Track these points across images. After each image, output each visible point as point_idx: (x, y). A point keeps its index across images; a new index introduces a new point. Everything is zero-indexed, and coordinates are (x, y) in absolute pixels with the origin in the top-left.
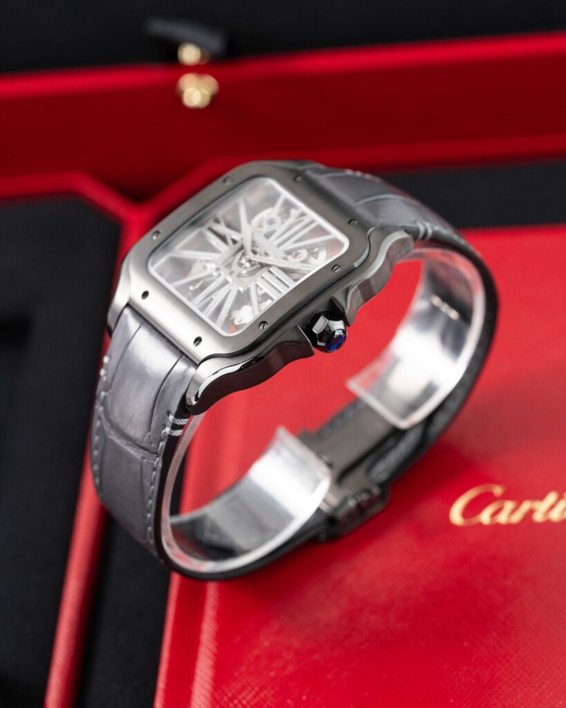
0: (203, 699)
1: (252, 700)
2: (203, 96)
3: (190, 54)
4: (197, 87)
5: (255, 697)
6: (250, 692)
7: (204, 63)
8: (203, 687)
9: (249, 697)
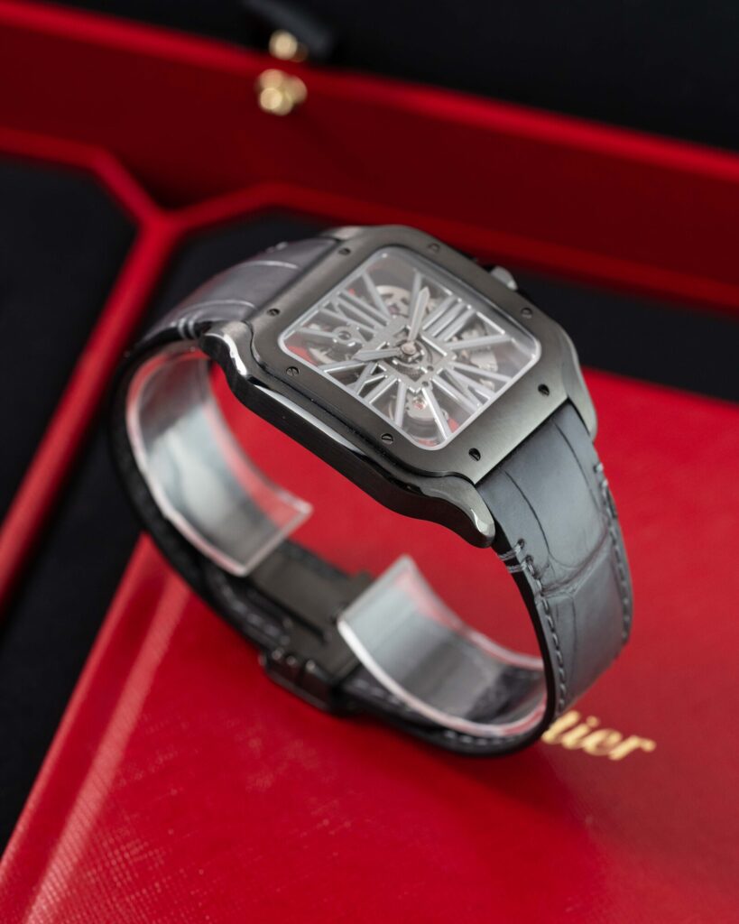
0: (77, 836)
1: (136, 855)
2: (285, 101)
3: (284, 45)
4: (282, 90)
5: (141, 853)
6: (137, 845)
7: (298, 61)
8: (81, 822)
9: (135, 851)
